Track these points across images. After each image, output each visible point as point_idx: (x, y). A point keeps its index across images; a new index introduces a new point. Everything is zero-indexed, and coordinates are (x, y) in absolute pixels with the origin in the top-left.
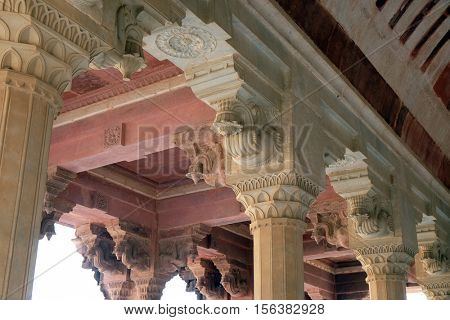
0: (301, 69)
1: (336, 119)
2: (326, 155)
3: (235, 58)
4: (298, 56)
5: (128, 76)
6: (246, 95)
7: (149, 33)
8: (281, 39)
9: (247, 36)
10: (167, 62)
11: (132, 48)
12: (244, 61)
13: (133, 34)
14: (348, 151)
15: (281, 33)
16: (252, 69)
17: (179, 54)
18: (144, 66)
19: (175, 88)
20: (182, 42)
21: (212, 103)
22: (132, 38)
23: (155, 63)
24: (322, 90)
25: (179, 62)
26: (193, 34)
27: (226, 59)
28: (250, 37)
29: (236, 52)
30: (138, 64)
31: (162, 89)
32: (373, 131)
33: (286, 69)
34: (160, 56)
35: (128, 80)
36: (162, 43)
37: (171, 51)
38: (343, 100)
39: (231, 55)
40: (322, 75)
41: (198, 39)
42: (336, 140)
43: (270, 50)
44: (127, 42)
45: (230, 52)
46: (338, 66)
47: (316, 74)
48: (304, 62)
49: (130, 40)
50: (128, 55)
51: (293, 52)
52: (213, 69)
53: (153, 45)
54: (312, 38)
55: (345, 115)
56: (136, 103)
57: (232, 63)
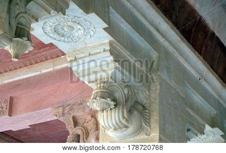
0: (167, 54)
1: (197, 99)
2: (188, 130)
3: (111, 44)
4: (166, 44)
5: (16, 57)
6: (119, 76)
7: (37, 20)
9: (122, 25)
10: (51, 45)
11: (21, 32)
12: (118, 47)
13: (23, 21)
14: (208, 128)
15: (152, 24)
16: (126, 54)
17: (62, 38)
18: (31, 49)
19: (59, 67)
20: (66, 29)
21: (89, 82)
22: (22, 24)
23: (40, 46)
24: (184, 72)
25: (62, 46)
26: (75, 22)
27: (103, 44)
28: (125, 26)
29: (112, 38)
30: (26, 47)
31: (46, 68)
33: (155, 55)
34: (46, 40)
35: (16, 60)
36: (48, 29)
37: (56, 36)
38: (203, 83)
39: (107, 41)
40: (186, 60)
41: (79, 27)
42: (197, 117)
43: (141, 38)
44: (17, 27)
45: (106, 38)
46: (200, 53)
47: (182, 60)
48: (171, 49)
49: (19, 26)
50: (17, 39)
51: (161, 39)
52: (92, 52)
53: (40, 30)
54: (178, 28)
55: (205, 95)
56: (23, 80)
57: (108, 48)
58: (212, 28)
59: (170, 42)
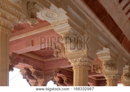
0: (91, 23)
1: (101, 39)
2: (97, 49)
3: (68, 20)
4: (90, 19)
5: (32, 26)
6: (72, 31)
7: (39, 11)
8: (84, 13)
9: (73, 13)
10: (45, 21)
11: (33, 16)
12: (71, 21)
13: (33, 12)
14: (104, 48)
16: (74, 23)
17: (49, 18)
18: (38, 22)
19: (49, 29)
20: (50, 15)
21: (61, 34)
22: (33, 13)
23: (41, 21)
24: (97, 29)
25: (49, 21)
26: (54, 12)
27: (65, 20)
28: (74, 13)
29: (69, 18)
30: (35, 22)
31: (44, 30)
32: (113, 42)
33: (86, 23)
34: (43, 19)
35: (32, 27)
36: (43, 15)
37: (47, 17)
38: (104, 33)
39: (67, 19)
40: (98, 25)
41: (56, 14)
42: (101, 45)
43: (80, 17)
44: (31, 14)
45: (67, 18)
46: (103, 23)
47: (96, 25)
48: (92, 21)
49: (32, 14)
50: (32, 19)
51: (88, 17)
52: (61, 23)
53: (41, 15)
54: (95, 13)
55: (104, 37)
56: (36, 34)
57: (67, 21)
58: (109, 13)
59: (92, 18)
